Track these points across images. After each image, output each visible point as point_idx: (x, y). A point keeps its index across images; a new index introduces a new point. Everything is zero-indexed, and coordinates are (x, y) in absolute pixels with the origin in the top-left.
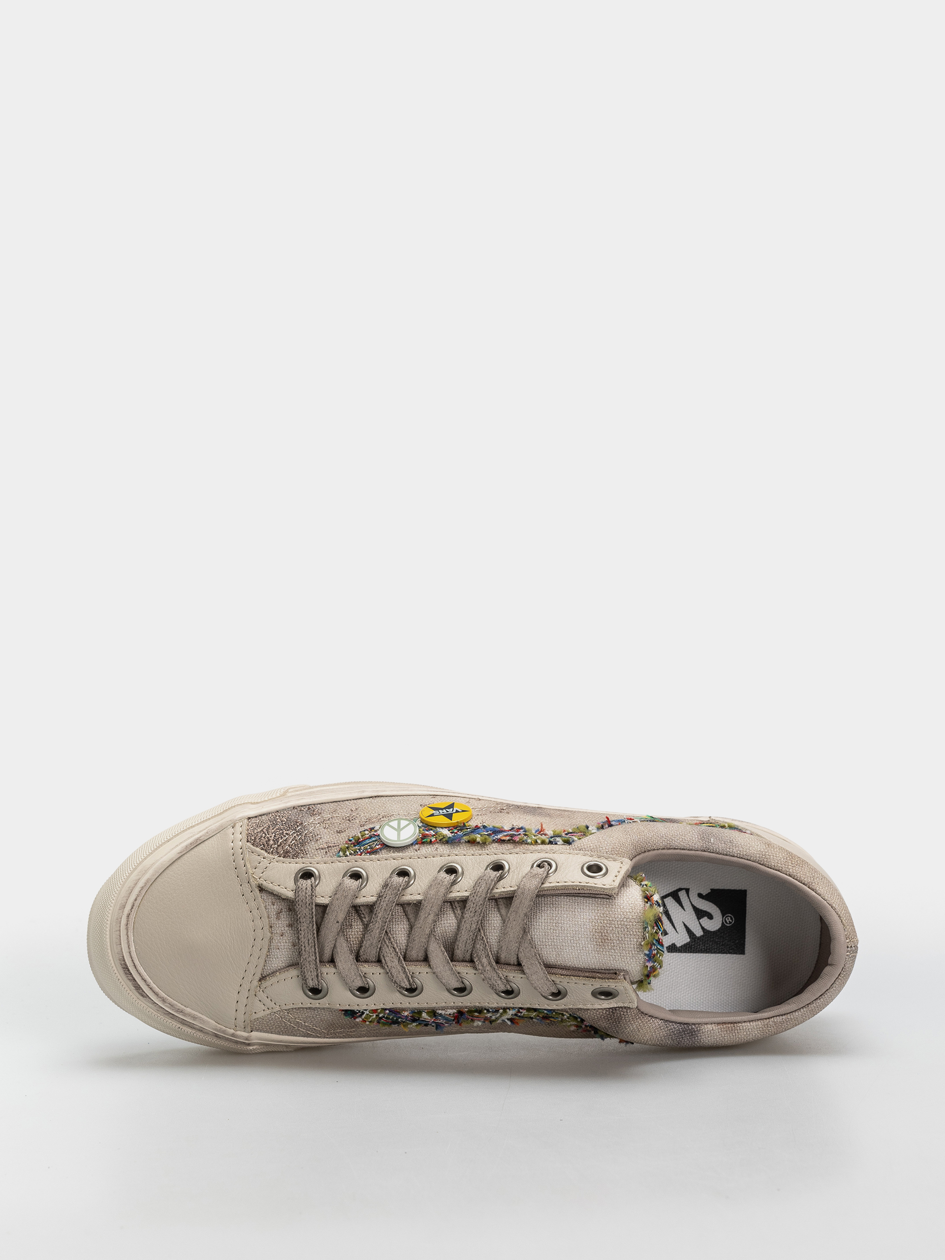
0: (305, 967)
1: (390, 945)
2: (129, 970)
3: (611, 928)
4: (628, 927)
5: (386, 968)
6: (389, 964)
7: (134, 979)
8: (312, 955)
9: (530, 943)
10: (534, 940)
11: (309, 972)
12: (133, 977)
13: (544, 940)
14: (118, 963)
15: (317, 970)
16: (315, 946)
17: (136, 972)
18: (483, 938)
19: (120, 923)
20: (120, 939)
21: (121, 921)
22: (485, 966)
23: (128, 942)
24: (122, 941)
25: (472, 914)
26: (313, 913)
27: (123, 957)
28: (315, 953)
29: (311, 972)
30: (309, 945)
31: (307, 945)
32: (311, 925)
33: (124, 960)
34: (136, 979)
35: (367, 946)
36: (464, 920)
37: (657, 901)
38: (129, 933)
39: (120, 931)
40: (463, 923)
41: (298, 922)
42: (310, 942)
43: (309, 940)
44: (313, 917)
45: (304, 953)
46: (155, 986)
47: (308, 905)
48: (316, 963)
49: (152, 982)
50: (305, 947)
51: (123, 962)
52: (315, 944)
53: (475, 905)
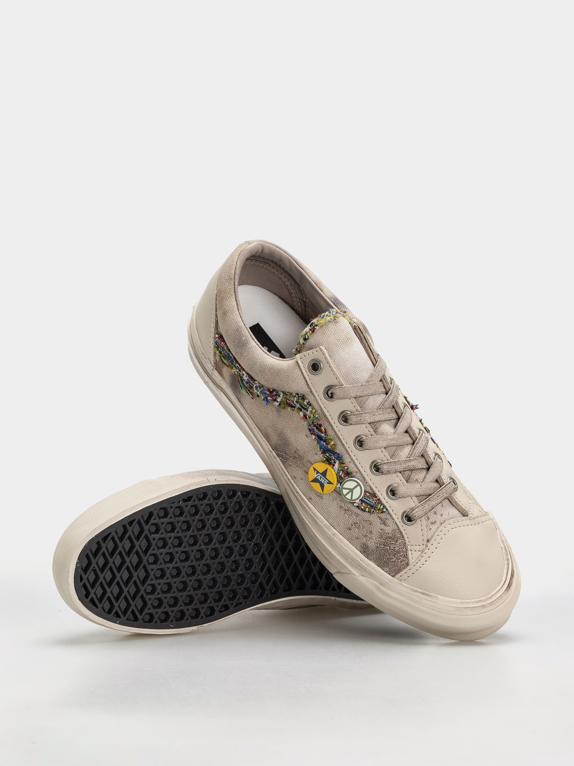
0: (449, 492)
1: (414, 453)
2: (509, 584)
3: (341, 338)
4: (334, 330)
5: (425, 448)
6: (422, 447)
7: (510, 579)
8: (443, 491)
9: (372, 377)
10: (369, 376)
11: (450, 488)
12: (510, 580)
13: (366, 370)
14: (509, 592)
15: (447, 484)
16: (438, 492)
17: (507, 580)
18: (382, 405)
19: (492, 602)
20: (499, 597)
21: (490, 602)
22: (393, 397)
23: (497, 592)
24: (499, 596)
25: (376, 416)
26: (425, 502)
27: (505, 590)
28: (441, 490)
29: (450, 487)
30: (439, 496)
31: (440, 497)
32: (431, 499)
33: (506, 589)
34: (510, 578)
35: (421, 465)
36: (381, 420)
37: (310, 326)
38: (493, 594)
39: (495, 600)
40: (382, 419)
41: (433, 507)
42: (438, 496)
43: (438, 497)
44: (427, 500)
45: (444, 497)
46: (505, 568)
47: (423, 507)
48: (444, 487)
49: (505, 570)
50: (441, 497)
51: (508, 589)
52: (437, 492)
53: (371, 417)
